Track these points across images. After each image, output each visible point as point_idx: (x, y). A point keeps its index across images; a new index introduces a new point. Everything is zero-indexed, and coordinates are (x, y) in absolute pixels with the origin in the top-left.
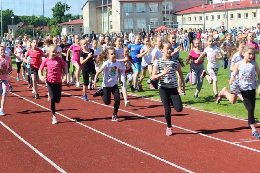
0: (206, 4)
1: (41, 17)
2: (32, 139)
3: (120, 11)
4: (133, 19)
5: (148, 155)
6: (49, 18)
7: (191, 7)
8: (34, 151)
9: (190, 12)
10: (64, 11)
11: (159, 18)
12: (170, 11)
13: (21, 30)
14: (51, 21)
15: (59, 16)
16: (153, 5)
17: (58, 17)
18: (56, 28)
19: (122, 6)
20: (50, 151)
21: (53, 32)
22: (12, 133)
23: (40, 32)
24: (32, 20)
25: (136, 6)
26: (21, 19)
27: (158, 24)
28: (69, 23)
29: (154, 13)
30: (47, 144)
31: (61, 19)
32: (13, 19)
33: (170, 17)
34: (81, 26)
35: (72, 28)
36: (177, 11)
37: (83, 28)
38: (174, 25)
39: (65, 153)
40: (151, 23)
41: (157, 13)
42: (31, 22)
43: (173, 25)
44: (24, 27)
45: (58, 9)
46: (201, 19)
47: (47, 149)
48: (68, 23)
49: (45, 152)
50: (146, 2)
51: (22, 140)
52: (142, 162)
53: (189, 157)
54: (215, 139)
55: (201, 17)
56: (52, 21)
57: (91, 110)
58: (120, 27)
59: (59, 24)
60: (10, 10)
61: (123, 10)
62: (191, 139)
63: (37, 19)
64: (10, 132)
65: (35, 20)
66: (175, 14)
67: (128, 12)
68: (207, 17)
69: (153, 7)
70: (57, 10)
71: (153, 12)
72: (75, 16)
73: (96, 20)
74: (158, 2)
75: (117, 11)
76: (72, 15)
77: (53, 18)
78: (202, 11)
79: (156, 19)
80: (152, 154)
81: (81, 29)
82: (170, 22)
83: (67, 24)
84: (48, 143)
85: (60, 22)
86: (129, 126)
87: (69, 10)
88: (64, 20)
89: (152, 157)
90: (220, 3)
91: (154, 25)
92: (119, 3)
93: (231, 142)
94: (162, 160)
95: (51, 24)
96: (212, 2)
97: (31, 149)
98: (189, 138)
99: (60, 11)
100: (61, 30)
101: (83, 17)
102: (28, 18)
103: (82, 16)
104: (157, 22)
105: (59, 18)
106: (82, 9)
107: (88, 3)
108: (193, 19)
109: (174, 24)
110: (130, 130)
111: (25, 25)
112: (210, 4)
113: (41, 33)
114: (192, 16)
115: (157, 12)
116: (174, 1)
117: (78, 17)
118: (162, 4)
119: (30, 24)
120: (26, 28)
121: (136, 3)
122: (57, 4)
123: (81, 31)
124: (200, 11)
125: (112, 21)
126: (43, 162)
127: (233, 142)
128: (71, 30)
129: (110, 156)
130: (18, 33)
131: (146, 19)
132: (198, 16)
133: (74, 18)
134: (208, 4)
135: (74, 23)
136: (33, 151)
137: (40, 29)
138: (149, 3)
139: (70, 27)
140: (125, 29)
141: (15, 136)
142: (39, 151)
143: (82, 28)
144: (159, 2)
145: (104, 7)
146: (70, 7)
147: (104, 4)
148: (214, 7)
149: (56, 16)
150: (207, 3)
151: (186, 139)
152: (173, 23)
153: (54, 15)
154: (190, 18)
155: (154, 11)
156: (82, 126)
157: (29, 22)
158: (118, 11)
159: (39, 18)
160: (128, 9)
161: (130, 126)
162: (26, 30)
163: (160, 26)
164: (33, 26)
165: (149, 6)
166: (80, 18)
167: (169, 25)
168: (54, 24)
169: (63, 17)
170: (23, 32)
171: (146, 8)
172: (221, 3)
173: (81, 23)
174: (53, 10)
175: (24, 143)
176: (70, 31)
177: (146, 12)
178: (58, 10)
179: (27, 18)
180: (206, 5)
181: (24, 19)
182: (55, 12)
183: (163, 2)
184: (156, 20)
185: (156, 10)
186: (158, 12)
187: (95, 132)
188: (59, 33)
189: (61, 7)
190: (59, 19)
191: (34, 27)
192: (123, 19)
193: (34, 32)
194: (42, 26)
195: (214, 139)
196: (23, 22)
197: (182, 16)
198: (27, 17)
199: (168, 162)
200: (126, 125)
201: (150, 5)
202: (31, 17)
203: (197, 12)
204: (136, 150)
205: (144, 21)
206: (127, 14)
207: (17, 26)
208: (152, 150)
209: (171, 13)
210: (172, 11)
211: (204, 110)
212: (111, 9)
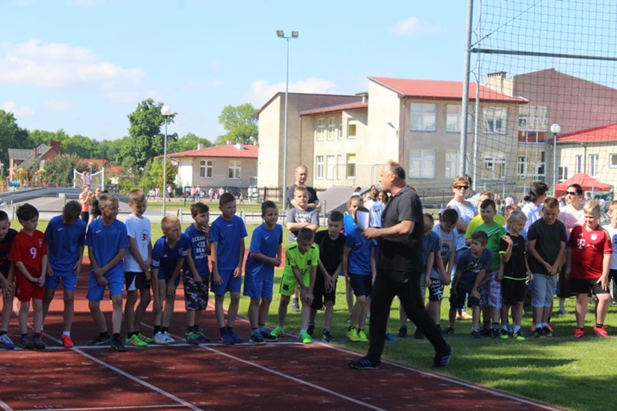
3: (401, 123)
4: (436, 151)
10: (160, 123)
11: (507, 152)
14: (125, 147)
15: (146, 134)
17: (144, 138)
19: (407, 110)
21: (156, 175)
25: (445, 113)
26: (33, 138)
28: (200, 154)
31: (150, 144)
33: (537, 150)
35: (207, 166)
45: (146, 116)
56: (127, 148)
60: (7, 113)
61: (407, 122)
70: (143, 121)
74: (508, 105)
75: (390, 124)
79: (498, 154)
81: (232, 170)
85: (149, 150)
87: (173, 122)
88: (159, 145)
92: (398, 100)
95: (126, 155)
99: (148, 122)
102: (49, 136)
104: (500, 162)
105: (145, 140)
107: (278, 99)
115: (503, 135)
121: (446, 105)
122: (143, 106)
123: (231, 176)
125: (352, 155)
128: (204, 172)
138: (482, 108)
139: (203, 163)
140: (411, 178)
143: (234, 168)
144: (511, 105)
146: (176, 113)
149: (140, 134)
152: (545, 168)
158: (393, 124)
162: (62, 166)
166: (228, 143)
169: (157, 138)
173: (233, 155)
174: (132, 119)
176: (202, 175)
177: (472, 133)
178: (146, 120)
179: (46, 136)
181: (39, 138)
182: (135, 124)
184: (498, 158)
186: (507, 135)
189: (151, 113)
190: (147, 144)
192: (406, 149)
197: (583, 149)
207: (32, 153)
210: (543, 133)
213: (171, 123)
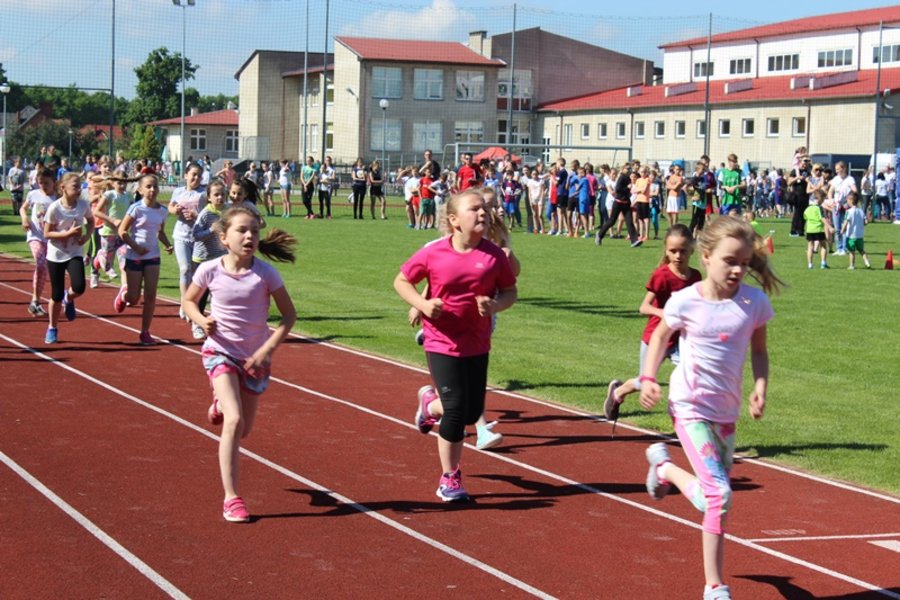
0: (642, 84)
1: (98, 94)
2: (84, 492)
3: (361, 89)
4: (402, 120)
5: (467, 564)
6: (126, 98)
7: (591, 92)
8: (92, 535)
9: (587, 108)
10: (177, 79)
11: (484, 122)
12: (522, 100)
13: (28, 133)
14: (131, 110)
15: (158, 94)
16: (468, 79)
17: (155, 99)
18: (146, 135)
19: (368, 74)
20: (143, 535)
21: (138, 146)
22: (15, 469)
23: (93, 143)
24: (67, 100)
25: (412, 78)
26: (32, 96)
27: (480, 141)
28: (190, 122)
29: (468, 105)
30: (133, 512)
31: (164, 106)
32: (5, 94)
33: (520, 119)
34: (230, 134)
35: (198, 137)
36: (544, 99)
37: (237, 142)
38: (533, 148)
39: (196, 545)
40: (459, 138)
41: (478, 105)
42: (64, 108)
43: (530, 145)
44: (39, 125)
45: (157, 70)
46: (622, 132)
47: (134, 529)
48: (189, 120)
49: (127, 539)
50: (447, 67)
51: (48, 496)
52: (449, 587)
53: (601, 579)
54: (683, 524)
55: (622, 127)
56: (134, 111)
57: (275, 406)
58: (357, 142)
59: (156, 123)
61: (368, 88)
62: (605, 518)
63: (83, 99)
64: (6, 466)
65: (76, 102)
66: (536, 110)
67: (387, 95)
68: (641, 126)
69: (466, 85)
70: (154, 77)
71: (466, 101)
72: (211, 99)
73: (280, 115)
74: (483, 69)
75: (350, 91)
76: (201, 95)
77: (138, 101)
78: (628, 107)
79: (474, 124)
80: (479, 560)
81: (230, 141)
82: (520, 135)
83: (187, 122)
84: (136, 508)
85: (160, 114)
86: (400, 465)
87: (194, 78)
88: (174, 108)
89: (481, 571)
90: (689, 81)
91: (469, 143)
92: (359, 63)
93: (739, 536)
94: (515, 584)
95: (132, 120)
96: (662, 78)
97: (81, 527)
98: (597, 515)
99: (161, 78)
100: (164, 143)
101: (237, 105)
102: (56, 94)
103: (236, 101)
104: (477, 133)
105: (156, 101)
106: (237, 76)
107: (257, 57)
108: (594, 129)
109: (533, 142)
110: (406, 477)
111: (44, 117)
112: (655, 84)
113: (97, 148)
114: (594, 121)
115: (480, 102)
116: (537, 68)
117: (220, 103)
118: (496, 75)
119: (59, 114)
120: (46, 128)
121: (413, 69)
122: (154, 56)
123: (229, 148)
124: (621, 107)
125: (331, 124)
126: (122, 572)
127: (744, 538)
128: (196, 144)
129: (343, 561)
130: (20, 141)
131: (442, 122)
132: (612, 120)
133: (206, 105)
134: (649, 83)
135: (209, 122)
136: (87, 532)
137: (92, 133)
138: (455, 72)
139: (194, 132)
140: (373, 151)
141: (24, 481)
142: (109, 534)
143: (233, 138)
144: (489, 70)
145: (309, 75)
146: (198, 67)
147: (309, 66)
148: (666, 94)
149: (150, 93)
150: (644, 81)
151: (590, 517)
152: (530, 140)
153: (141, 90)
154: (587, 127)
155: (470, 98)
156: (247, 456)
157: (55, 107)
158: (353, 90)
159: (94, 97)
160: (387, 87)
161: (404, 465)
162: (46, 135)
163: (489, 147)
164: (68, 122)
165: (455, 79)
166: (229, 107)
167: (516, 147)
168: (140, 120)
169: (172, 99)
170: (36, 138)
171: (445, 86)
172: (691, 82)
173: (232, 123)
174: (140, 73)
175: (55, 506)
176: (194, 146)
177: (442, 100)
178: (158, 75)
179: (52, 93)
180: (640, 88)
181: (41, 97)
182: (146, 80)
183: (501, 69)
184: (474, 128)
185: (476, 94)
186: (484, 102)
187: (291, 478)
188: (157, 152)
189: (165, 66)
190: (158, 106)
191: (74, 125)
192: (367, 118)
193: (74, 142)
194: (100, 124)
195: (680, 524)
196: (36, 108)
197: (559, 118)
198: (52, 90)
199: (534, 589)
200: (390, 462)
201: (458, 78)
202: (63, 93)
203: (611, 107)
204: (426, 544)
205: (437, 127)
206: (383, 103)
207: (15, 117)
208: (481, 546)
209: (526, 106)
210: (527, 100)
211: (641, 426)
212: (332, 83)
213: (191, 79)
